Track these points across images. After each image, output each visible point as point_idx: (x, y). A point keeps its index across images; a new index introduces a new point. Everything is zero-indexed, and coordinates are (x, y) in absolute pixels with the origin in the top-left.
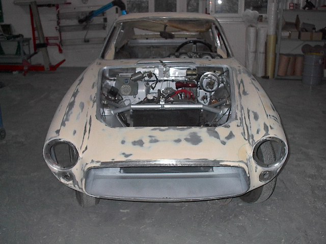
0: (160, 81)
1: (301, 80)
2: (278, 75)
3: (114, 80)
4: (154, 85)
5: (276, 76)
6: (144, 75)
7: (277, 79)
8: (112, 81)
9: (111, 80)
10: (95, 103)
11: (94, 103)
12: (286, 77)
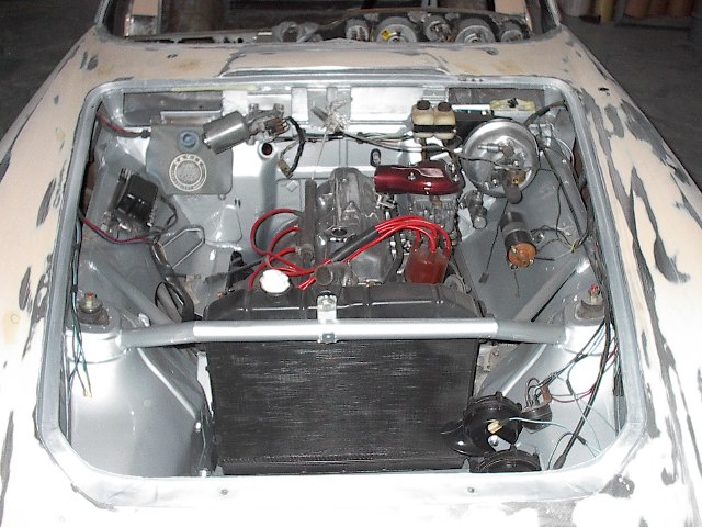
0: (314, 138)
1: (687, 30)
2: (625, 15)
3: (145, 135)
4: (295, 151)
5: (619, 16)
6: (254, 127)
7: (622, 25)
8: (138, 140)
9: (134, 135)
10: (41, 326)
11: (34, 321)
12: (649, 22)
